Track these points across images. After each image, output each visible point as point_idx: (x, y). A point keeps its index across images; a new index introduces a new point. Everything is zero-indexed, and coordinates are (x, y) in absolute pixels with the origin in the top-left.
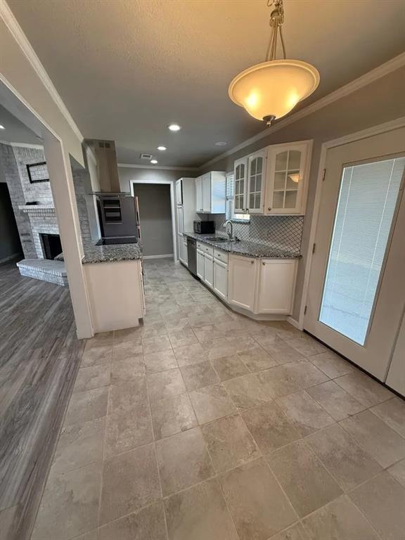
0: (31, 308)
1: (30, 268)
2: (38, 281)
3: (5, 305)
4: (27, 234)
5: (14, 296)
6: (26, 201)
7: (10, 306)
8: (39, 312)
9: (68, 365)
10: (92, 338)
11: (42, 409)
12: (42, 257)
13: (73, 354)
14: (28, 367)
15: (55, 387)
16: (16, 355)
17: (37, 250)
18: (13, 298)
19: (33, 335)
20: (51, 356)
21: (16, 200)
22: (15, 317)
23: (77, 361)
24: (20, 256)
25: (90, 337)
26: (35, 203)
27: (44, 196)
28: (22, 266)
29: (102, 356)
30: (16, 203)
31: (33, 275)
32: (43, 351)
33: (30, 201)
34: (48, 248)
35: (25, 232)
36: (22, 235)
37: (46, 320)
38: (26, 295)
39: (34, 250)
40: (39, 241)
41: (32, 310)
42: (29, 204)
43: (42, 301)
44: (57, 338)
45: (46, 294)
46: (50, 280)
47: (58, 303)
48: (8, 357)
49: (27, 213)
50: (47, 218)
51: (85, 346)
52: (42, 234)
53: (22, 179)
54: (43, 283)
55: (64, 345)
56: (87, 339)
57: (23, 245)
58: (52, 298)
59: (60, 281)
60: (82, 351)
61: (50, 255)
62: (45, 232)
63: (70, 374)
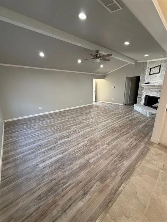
0: (135, 121)
1: (138, 107)
2: (139, 113)
3: (128, 117)
4: (141, 95)
5: (130, 115)
6: (145, 83)
7: (129, 118)
8: (137, 124)
9: (144, 149)
10: (157, 144)
11: (132, 157)
12: (143, 104)
13: (147, 146)
14: (131, 140)
15: (138, 153)
16: (128, 134)
17: (142, 101)
18: (130, 116)
19: (134, 131)
20: (138, 141)
21: (142, 82)
22: (130, 122)
23: (148, 149)
24: (135, 103)
25: (156, 143)
26: (148, 83)
27: (153, 80)
28: (135, 106)
29: (160, 154)
30: (141, 83)
31: (138, 110)
32: (136, 138)
33: (146, 82)
34: (147, 101)
35: (140, 94)
36: (139, 95)
37: (139, 128)
38: (134, 116)
39: (141, 101)
40: (144, 98)
41: (135, 122)
42: (146, 83)
43: (139, 120)
44: (142, 136)
45: (141, 118)
46: (144, 114)
47: (145, 123)
48: (126, 134)
49: (143, 87)
50: (151, 89)
51: (153, 145)
52: (146, 95)
53: (146, 74)
54: (140, 114)
55: (144, 140)
56: (154, 143)
57: (138, 99)
58: (143, 121)
59: (148, 115)
60: (151, 147)
61: (146, 104)
62: (148, 95)
63: (144, 152)
